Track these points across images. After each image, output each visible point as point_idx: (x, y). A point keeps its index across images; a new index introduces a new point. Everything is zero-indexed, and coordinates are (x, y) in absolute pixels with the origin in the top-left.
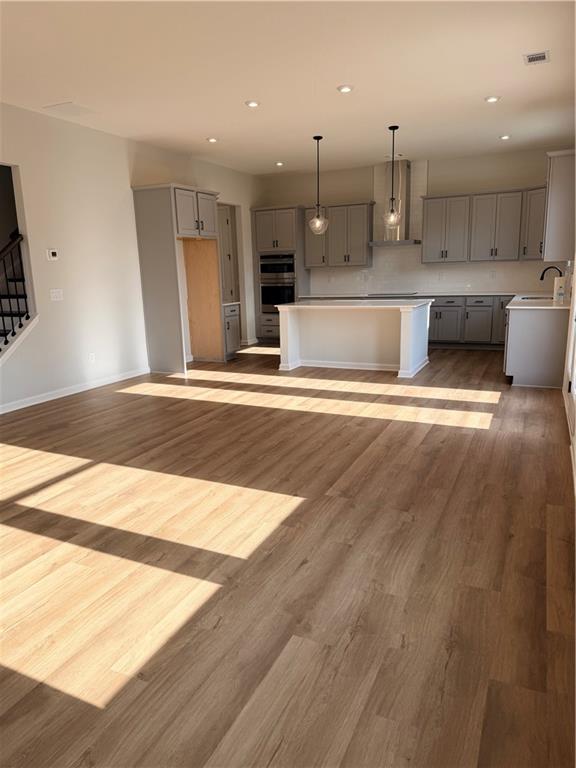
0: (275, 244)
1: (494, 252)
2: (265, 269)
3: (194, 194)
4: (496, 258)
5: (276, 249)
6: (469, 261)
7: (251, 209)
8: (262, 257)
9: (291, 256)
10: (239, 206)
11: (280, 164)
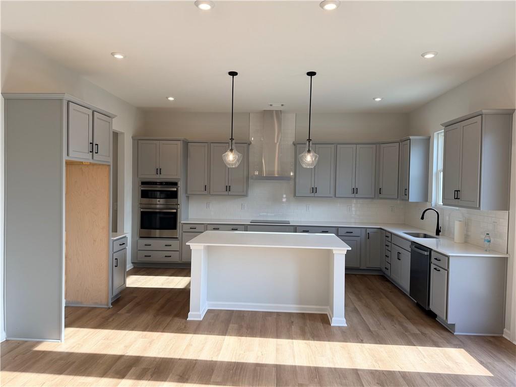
0: (159, 171)
1: (355, 191)
2: (145, 194)
3: (90, 112)
4: (357, 196)
5: (158, 176)
6: (334, 196)
7: (132, 137)
8: (143, 183)
9: (175, 184)
10: (123, 133)
11: (171, 99)
